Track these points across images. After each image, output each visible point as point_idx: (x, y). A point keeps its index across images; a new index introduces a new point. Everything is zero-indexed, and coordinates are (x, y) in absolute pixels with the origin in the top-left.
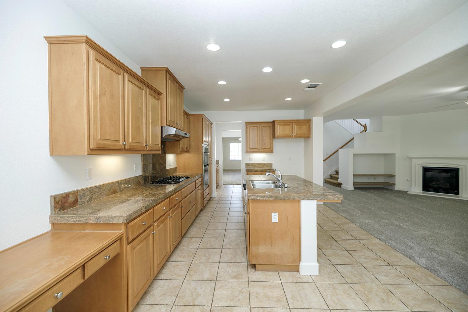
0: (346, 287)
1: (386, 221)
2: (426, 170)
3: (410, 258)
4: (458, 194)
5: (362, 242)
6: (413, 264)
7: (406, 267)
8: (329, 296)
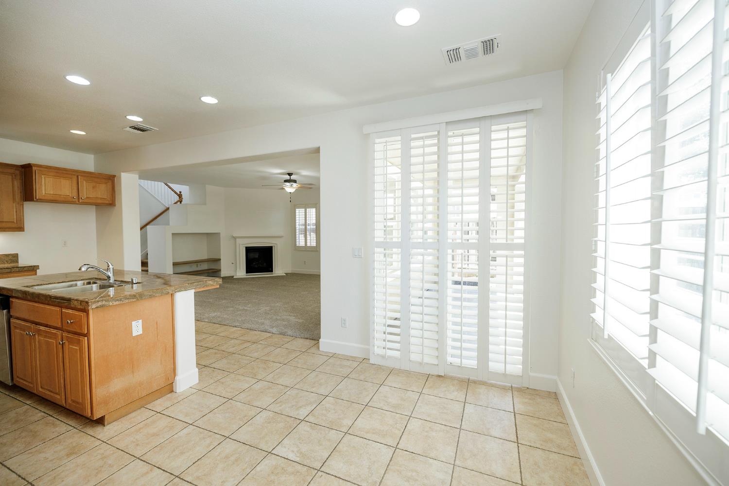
0: (232, 376)
1: (231, 309)
2: (249, 250)
3: (266, 332)
4: (272, 272)
5: (221, 335)
6: (269, 335)
7: (266, 339)
8: (222, 391)
